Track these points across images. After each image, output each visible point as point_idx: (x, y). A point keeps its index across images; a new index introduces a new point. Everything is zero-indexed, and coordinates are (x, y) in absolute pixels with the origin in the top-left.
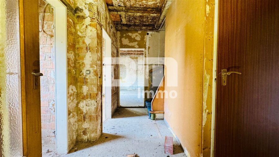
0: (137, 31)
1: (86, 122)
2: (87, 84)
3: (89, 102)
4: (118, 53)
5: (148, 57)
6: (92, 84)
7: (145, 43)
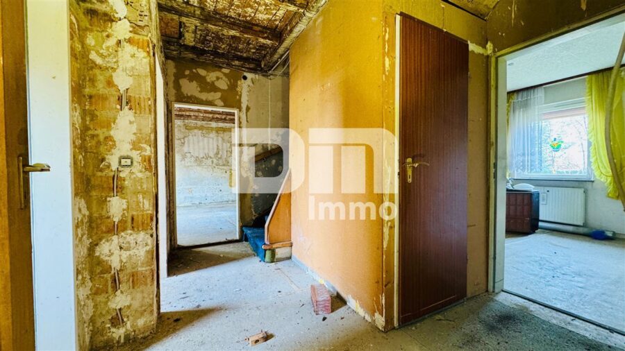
0: (219, 67)
1: (122, 292)
2: (123, 192)
3: (130, 239)
4: (171, 113)
5: (247, 127)
6: (136, 193)
7: (238, 97)
